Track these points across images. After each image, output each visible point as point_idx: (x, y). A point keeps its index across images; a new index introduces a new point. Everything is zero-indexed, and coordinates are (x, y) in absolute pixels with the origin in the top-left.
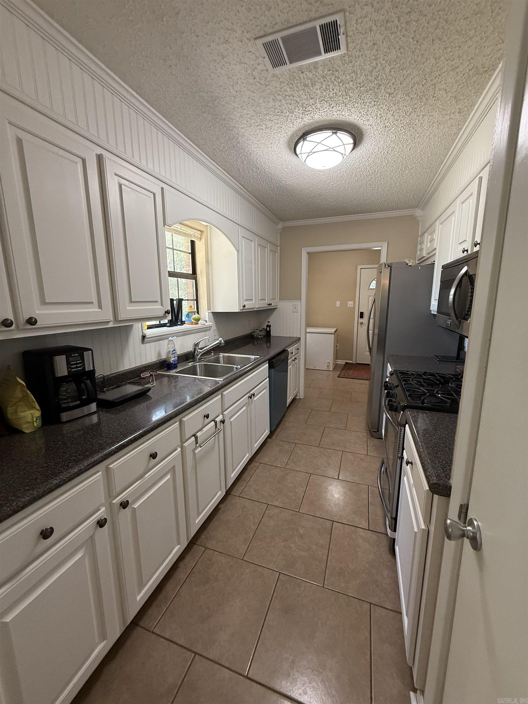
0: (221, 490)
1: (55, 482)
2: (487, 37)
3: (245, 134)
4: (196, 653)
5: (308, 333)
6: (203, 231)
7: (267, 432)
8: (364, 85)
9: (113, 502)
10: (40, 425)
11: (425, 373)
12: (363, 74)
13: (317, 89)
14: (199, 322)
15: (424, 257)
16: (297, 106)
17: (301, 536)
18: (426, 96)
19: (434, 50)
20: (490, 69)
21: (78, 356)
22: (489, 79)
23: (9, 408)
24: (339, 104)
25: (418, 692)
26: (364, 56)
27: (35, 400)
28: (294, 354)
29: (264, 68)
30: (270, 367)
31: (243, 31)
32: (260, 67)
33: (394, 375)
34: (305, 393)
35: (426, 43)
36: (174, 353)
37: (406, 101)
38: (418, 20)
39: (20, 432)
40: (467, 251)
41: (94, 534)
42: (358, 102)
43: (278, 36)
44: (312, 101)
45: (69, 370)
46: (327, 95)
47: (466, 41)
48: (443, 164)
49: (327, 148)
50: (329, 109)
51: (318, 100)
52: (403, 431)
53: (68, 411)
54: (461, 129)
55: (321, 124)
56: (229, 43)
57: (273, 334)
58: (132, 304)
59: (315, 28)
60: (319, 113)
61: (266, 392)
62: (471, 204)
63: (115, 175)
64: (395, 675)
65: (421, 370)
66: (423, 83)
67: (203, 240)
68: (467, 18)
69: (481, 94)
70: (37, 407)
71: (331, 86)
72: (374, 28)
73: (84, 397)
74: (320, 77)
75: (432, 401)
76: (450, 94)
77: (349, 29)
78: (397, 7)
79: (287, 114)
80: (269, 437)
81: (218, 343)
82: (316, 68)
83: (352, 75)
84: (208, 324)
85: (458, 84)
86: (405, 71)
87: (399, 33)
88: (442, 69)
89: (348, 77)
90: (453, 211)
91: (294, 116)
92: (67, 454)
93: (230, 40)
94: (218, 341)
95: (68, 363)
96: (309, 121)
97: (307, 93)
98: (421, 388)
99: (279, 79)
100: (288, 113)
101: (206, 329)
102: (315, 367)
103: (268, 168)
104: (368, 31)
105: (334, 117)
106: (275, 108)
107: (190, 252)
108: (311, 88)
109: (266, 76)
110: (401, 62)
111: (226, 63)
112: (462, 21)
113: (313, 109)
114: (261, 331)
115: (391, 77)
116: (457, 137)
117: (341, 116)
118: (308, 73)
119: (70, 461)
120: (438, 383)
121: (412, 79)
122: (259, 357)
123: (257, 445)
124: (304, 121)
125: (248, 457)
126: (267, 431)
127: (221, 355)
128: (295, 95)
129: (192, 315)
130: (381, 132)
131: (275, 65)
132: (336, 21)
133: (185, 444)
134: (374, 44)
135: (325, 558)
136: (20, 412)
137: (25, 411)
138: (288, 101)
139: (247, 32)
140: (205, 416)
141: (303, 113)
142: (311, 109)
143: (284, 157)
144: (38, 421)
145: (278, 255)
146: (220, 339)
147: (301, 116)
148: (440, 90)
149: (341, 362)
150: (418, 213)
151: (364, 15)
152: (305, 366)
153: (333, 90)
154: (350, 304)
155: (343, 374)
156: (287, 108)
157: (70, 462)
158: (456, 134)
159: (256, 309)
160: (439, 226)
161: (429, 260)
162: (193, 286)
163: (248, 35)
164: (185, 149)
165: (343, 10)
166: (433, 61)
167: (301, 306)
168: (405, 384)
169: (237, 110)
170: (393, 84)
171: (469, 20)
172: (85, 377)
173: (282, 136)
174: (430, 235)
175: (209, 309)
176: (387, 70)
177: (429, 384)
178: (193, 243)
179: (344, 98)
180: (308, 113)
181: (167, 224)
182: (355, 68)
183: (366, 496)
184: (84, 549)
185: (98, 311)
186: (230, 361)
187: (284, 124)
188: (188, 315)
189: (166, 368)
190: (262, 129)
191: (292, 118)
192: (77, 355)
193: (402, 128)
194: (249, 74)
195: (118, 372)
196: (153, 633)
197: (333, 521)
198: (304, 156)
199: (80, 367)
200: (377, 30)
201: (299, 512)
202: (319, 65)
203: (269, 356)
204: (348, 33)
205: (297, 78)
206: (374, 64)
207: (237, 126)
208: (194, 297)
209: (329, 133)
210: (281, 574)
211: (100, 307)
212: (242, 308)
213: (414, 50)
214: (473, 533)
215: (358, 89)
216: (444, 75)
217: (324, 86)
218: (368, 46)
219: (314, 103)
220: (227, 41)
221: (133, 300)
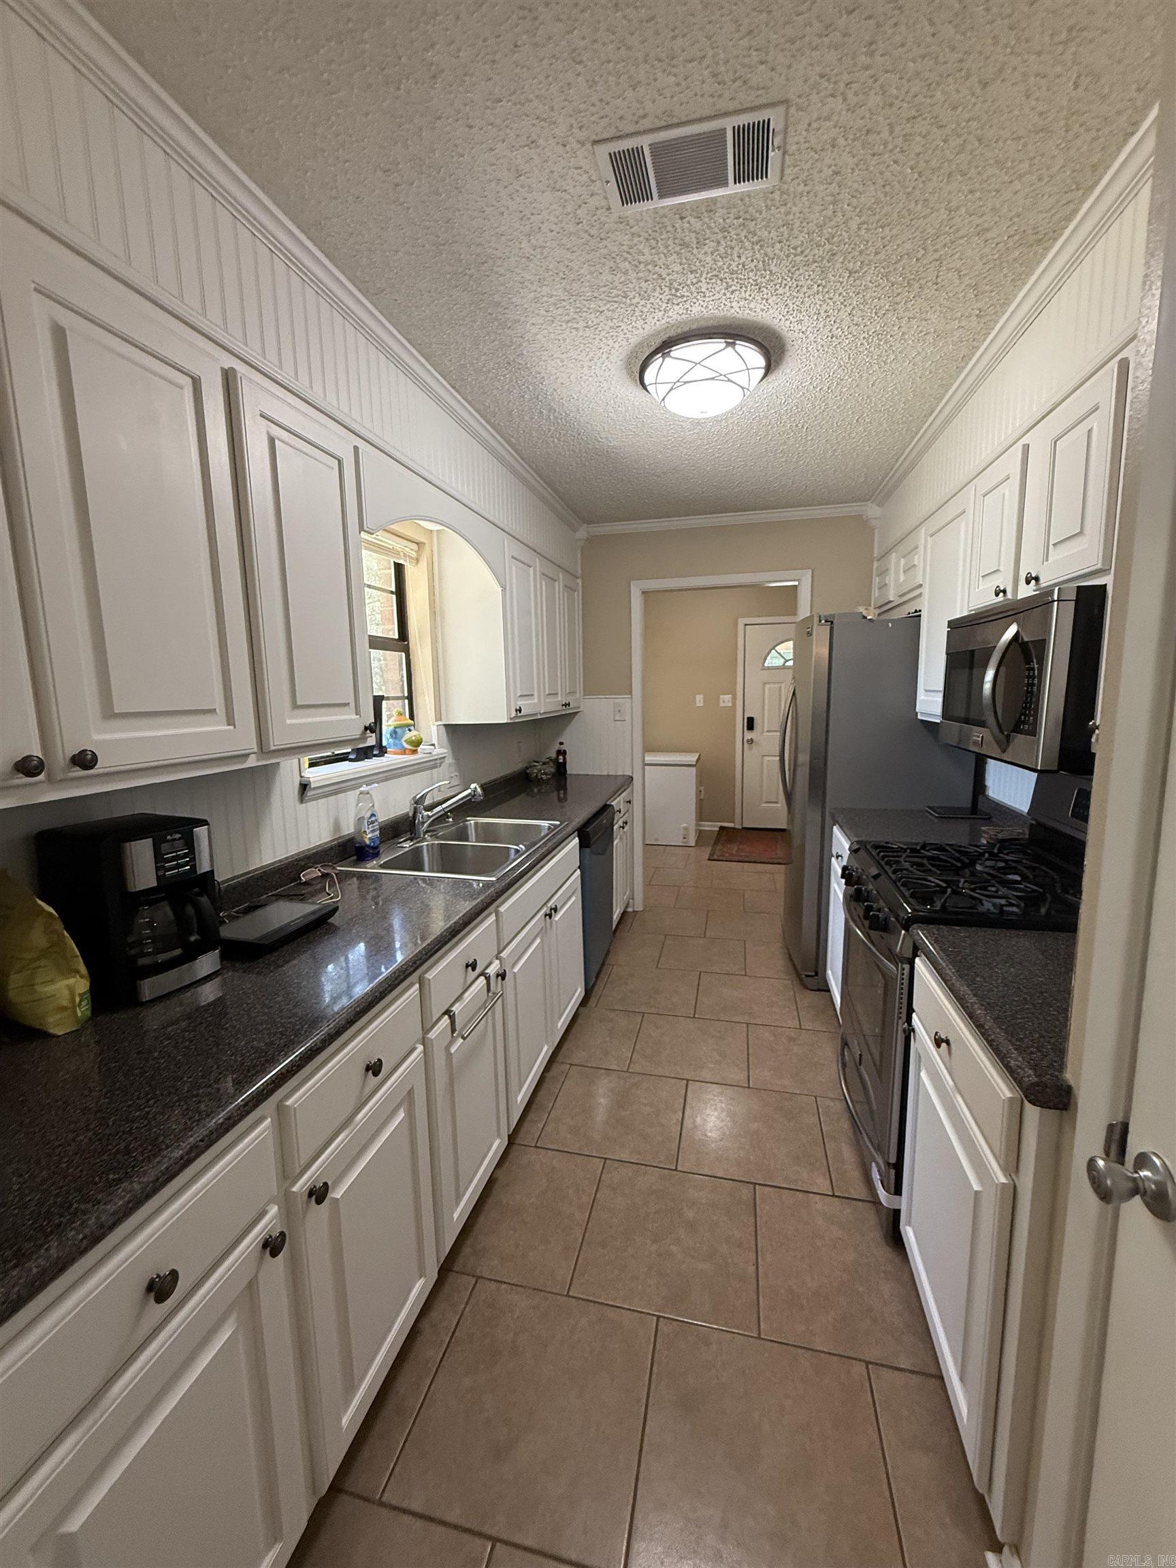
0: (499, 1135)
1: (178, 1153)
2: (1051, 177)
3: (539, 336)
4: (495, 1540)
5: (648, 765)
6: (424, 543)
7: (580, 992)
8: (802, 252)
9: (294, 1189)
10: (89, 1013)
11: (924, 846)
12: (805, 229)
13: (706, 253)
14: (419, 749)
15: (890, 602)
16: (660, 286)
17: (691, 1226)
18: (921, 281)
19: (950, 193)
20: (1048, 237)
21: (180, 839)
22: (1043, 256)
23: (13, 977)
24: (746, 287)
25: (1006, 1549)
26: (812, 194)
27: (78, 953)
28: (622, 813)
29: (604, 203)
30: (583, 845)
31: (571, 126)
32: (594, 201)
33: (862, 852)
34: (646, 898)
35: (935, 178)
36: (373, 822)
37: (880, 288)
38: (928, 133)
39: (40, 1035)
40: (1004, 592)
41: (256, 1276)
42: (786, 285)
43: (645, 142)
44: (693, 276)
45: (161, 873)
46: (725, 267)
47: (1011, 182)
48: (934, 415)
49: (713, 374)
50: (725, 294)
51: (704, 275)
52: (906, 972)
53: (156, 973)
54: (978, 348)
55: (704, 324)
56: (537, 147)
57: (571, 769)
58: (297, 712)
59: (723, 131)
60: (702, 303)
61: (576, 900)
62: (1006, 498)
63: (262, 416)
64: (947, 1520)
65: (917, 839)
66: (919, 255)
67: (424, 564)
68: (1020, 138)
69: (1024, 284)
70: (83, 969)
71: (737, 249)
72: (842, 142)
73: (193, 939)
74: (716, 230)
75: (960, 906)
76: (967, 280)
77: (790, 140)
78: (891, 105)
79: (634, 301)
80: (584, 1002)
81: (470, 794)
82: (711, 211)
83: (782, 229)
84: (439, 751)
85: (985, 260)
86: (887, 229)
87: (887, 155)
88: (958, 230)
89: (774, 234)
90: (960, 511)
91: (649, 306)
92: (185, 1083)
93: (541, 142)
94: (469, 791)
95: (158, 856)
96: (679, 318)
97: (684, 261)
98: (929, 878)
99: (631, 227)
100: (637, 299)
101: (433, 763)
102: (657, 840)
103: (574, 409)
104: (828, 146)
105: (733, 311)
106: (611, 286)
107: (394, 590)
108: (695, 251)
109: (603, 219)
110: (884, 211)
111: (522, 187)
112: (1009, 142)
113: (691, 293)
114: (544, 763)
115: (857, 240)
116: (967, 364)
117: (747, 311)
118: (692, 220)
119: (199, 1098)
120: (959, 865)
121: (898, 245)
122: (558, 823)
123: (562, 1023)
124: (668, 317)
125: (546, 1051)
126: (579, 990)
127: (472, 821)
128: (660, 263)
129: (404, 733)
130: (822, 346)
131: (626, 199)
132: (769, 120)
133: (432, 1035)
134: (836, 173)
135: (752, 1269)
136: (42, 983)
137: (52, 981)
138: (641, 275)
139: (581, 128)
140: (467, 966)
141: (669, 300)
142: (686, 294)
143: (613, 389)
144: (84, 1003)
145: (578, 596)
146: (473, 786)
147: (664, 305)
148: (949, 270)
149: (709, 826)
150: (872, 511)
151: (825, 114)
152: (644, 839)
153: (739, 257)
154: (726, 700)
155: (718, 853)
156: (637, 288)
157: (200, 1102)
158: (966, 358)
159: (539, 717)
160: (926, 539)
161: (904, 606)
162: (401, 664)
163: (581, 135)
164: (399, 363)
165: (786, 102)
166: (943, 215)
167: (632, 706)
168: (894, 872)
169: (530, 286)
170: (861, 253)
171: (1023, 141)
172: (196, 890)
173: (616, 345)
174: (904, 557)
175: (438, 717)
176: (853, 225)
177: (943, 869)
178: (399, 569)
179: (759, 273)
180: (680, 300)
181: (365, 528)
182: (791, 217)
183: (815, 1120)
184: (235, 1315)
185: (226, 730)
186: (488, 833)
187: (625, 320)
188: (394, 734)
189: (355, 858)
190: (577, 329)
191: (645, 310)
192: (178, 836)
193: (864, 342)
194: (568, 214)
195: (249, 873)
196: (382, 1504)
197: (755, 1184)
198: (662, 390)
199: (186, 864)
200: (845, 146)
201: (676, 1170)
202: (719, 205)
203: (578, 820)
204: (788, 147)
205: (670, 228)
206: (830, 213)
207: (523, 319)
208: (403, 692)
209: (718, 344)
210: (661, 1319)
211: (230, 721)
212: (513, 714)
213: (910, 190)
214: (1156, 1183)
215: (790, 259)
216: (962, 241)
217: (721, 248)
218: (823, 175)
219: (695, 281)
220: (533, 142)
221: (298, 703)
